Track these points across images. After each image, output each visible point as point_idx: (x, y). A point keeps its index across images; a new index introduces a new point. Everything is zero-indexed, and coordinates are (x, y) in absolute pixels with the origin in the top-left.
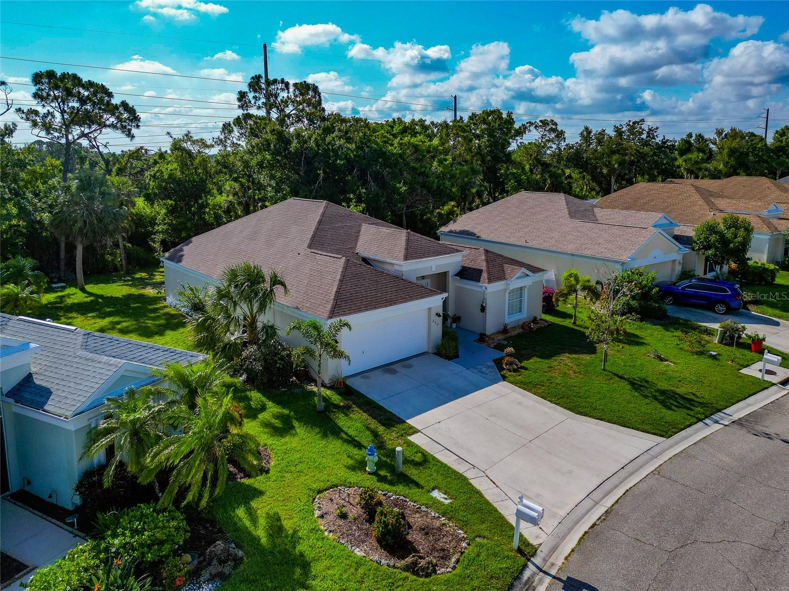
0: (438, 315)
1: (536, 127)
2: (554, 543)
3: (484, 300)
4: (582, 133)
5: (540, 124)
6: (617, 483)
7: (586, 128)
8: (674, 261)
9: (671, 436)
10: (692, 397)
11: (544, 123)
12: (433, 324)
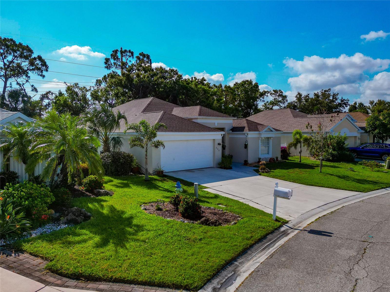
0: (219, 144)
1: (271, 94)
2: (300, 220)
3: (246, 141)
4: (296, 96)
5: (274, 92)
6: (337, 205)
7: (298, 93)
8: (355, 137)
9: (367, 192)
10: (376, 181)
11: (276, 91)
12: (216, 150)
